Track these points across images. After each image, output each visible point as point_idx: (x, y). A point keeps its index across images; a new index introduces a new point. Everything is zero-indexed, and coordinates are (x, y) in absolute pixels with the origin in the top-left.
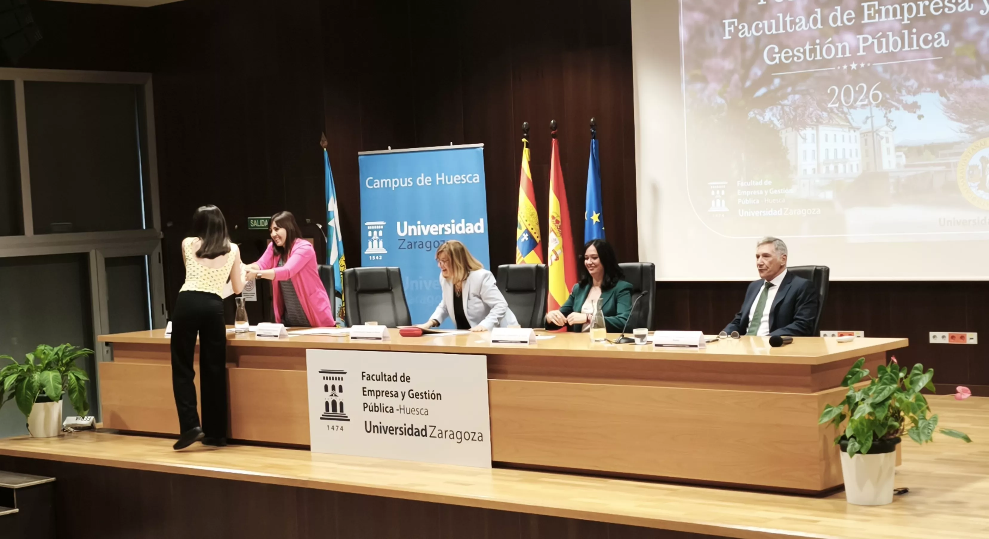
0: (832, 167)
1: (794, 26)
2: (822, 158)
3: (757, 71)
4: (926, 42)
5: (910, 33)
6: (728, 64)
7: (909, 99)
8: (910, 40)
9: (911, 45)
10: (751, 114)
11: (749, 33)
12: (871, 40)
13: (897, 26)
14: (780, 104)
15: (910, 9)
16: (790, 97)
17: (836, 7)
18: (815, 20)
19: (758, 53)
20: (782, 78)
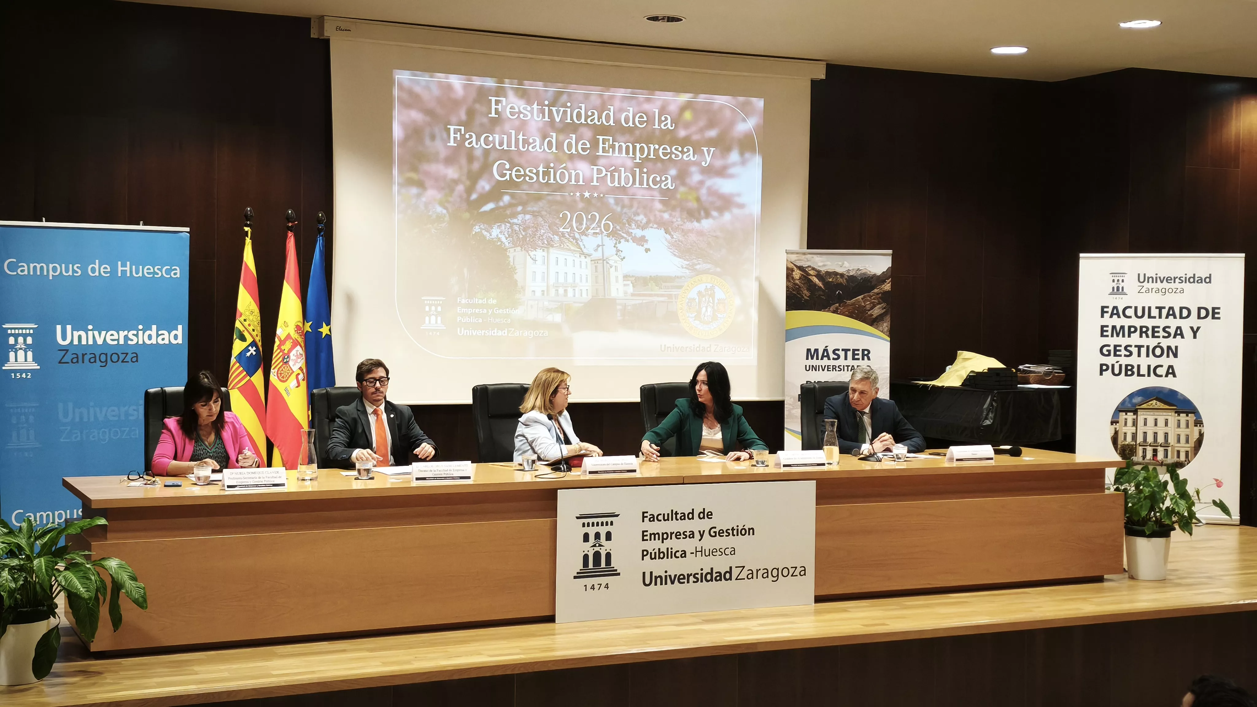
0: (561, 291)
1: (526, 145)
2: (552, 281)
3: (484, 185)
4: (655, 182)
5: (641, 172)
6: (451, 173)
7: (638, 233)
8: (641, 178)
9: (641, 183)
10: (477, 229)
11: (477, 144)
12: (604, 173)
13: (629, 163)
14: (509, 223)
15: (642, 150)
16: (520, 217)
17: (571, 135)
18: (550, 143)
19: (486, 168)
20: (512, 196)
